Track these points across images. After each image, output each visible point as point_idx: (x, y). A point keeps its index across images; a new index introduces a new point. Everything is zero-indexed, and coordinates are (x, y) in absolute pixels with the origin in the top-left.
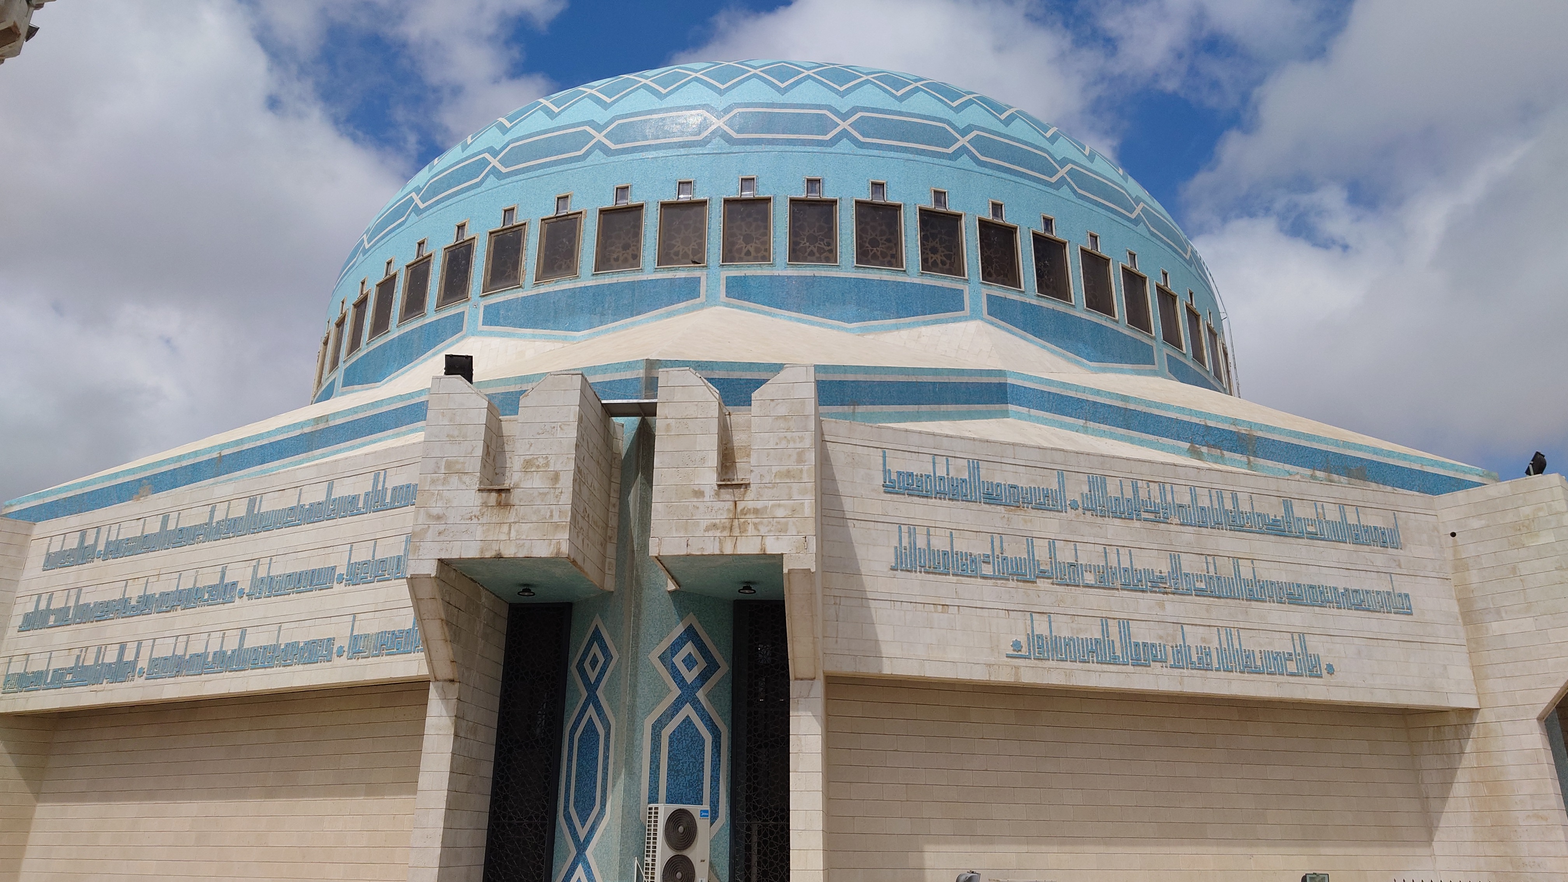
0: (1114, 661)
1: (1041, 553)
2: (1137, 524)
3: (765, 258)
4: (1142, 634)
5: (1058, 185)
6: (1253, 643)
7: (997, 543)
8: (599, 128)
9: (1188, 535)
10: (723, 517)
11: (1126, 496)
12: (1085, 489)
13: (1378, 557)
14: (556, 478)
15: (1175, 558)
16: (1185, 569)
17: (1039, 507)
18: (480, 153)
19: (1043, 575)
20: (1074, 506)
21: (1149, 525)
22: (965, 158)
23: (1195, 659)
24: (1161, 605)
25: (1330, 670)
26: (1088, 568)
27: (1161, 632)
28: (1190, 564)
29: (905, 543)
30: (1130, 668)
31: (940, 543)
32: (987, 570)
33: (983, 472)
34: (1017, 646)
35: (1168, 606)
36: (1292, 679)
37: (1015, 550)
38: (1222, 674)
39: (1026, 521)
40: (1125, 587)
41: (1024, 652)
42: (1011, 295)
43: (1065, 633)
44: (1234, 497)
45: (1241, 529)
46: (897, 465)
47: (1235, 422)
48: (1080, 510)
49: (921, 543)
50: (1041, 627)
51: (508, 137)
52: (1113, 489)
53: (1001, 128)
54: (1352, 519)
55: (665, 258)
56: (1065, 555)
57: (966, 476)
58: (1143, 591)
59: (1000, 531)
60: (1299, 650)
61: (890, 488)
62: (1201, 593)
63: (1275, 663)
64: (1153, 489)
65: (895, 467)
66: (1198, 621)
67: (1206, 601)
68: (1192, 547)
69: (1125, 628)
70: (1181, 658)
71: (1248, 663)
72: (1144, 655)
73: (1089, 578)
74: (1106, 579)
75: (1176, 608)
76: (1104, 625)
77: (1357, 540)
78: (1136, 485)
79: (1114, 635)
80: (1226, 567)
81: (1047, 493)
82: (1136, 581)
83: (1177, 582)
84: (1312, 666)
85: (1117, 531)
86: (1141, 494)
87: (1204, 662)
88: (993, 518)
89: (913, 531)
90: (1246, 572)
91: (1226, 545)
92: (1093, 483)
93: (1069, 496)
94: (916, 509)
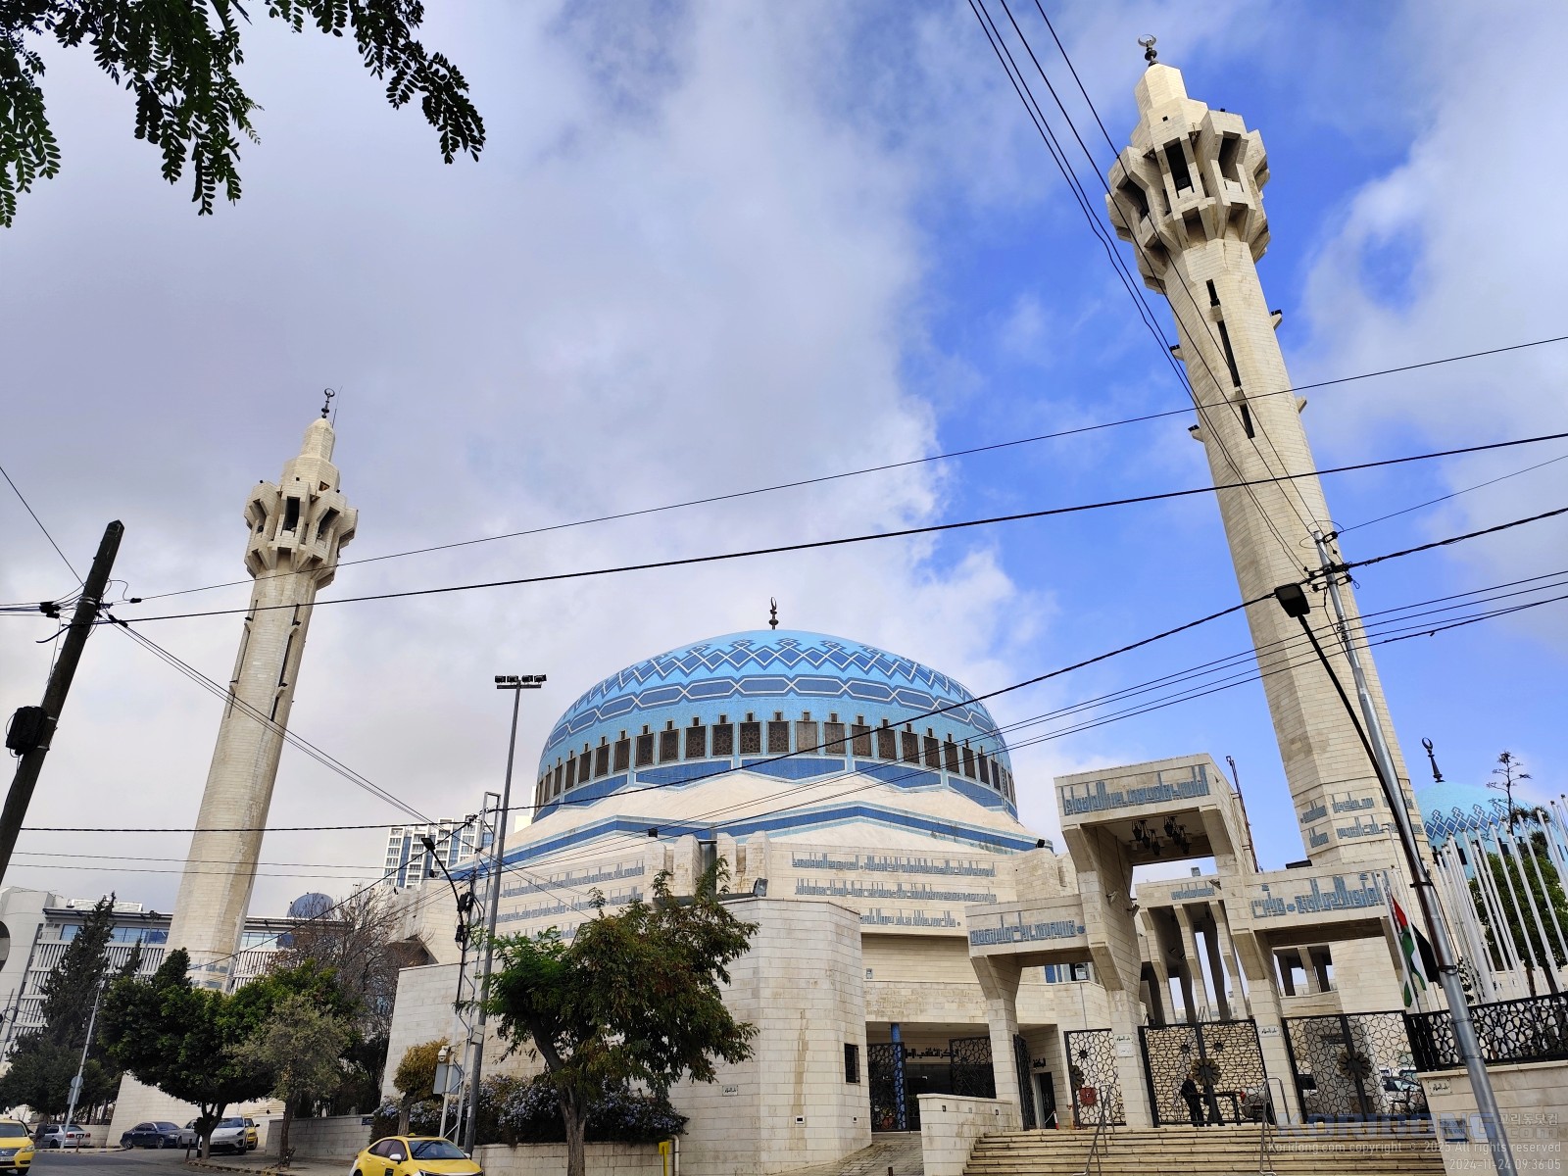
0: (874, 923)
1: (849, 886)
2: (885, 873)
3: (758, 750)
4: (884, 913)
5: (890, 703)
6: (928, 915)
7: (833, 883)
8: (684, 688)
9: (905, 876)
10: (738, 881)
11: (882, 863)
12: (866, 861)
13: (984, 881)
14: (687, 870)
15: (900, 886)
16: (903, 889)
17: (849, 869)
18: (629, 694)
19: (849, 893)
21: (890, 873)
22: (846, 696)
23: (905, 921)
24: (893, 902)
25: (959, 924)
26: (866, 890)
27: (892, 912)
28: (906, 887)
29: (800, 884)
30: (880, 925)
31: (812, 884)
32: (828, 892)
33: (828, 858)
35: (896, 902)
36: (943, 928)
37: (839, 885)
38: (915, 926)
39: (843, 874)
40: (880, 896)
42: (867, 760)
44: (925, 861)
45: (927, 872)
46: (797, 857)
47: (950, 822)
49: (805, 884)
51: (642, 688)
52: (877, 861)
53: (865, 677)
54: (974, 866)
55: (716, 753)
56: (857, 886)
57: (822, 860)
58: (886, 897)
59: (834, 878)
60: (946, 917)
61: (795, 865)
62: (909, 897)
63: (936, 922)
64: (893, 859)
65: (797, 858)
66: (907, 908)
67: (911, 900)
68: (907, 881)
69: (878, 911)
70: (900, 921)
71: (925, 922)
72: (885, 920)
73: (866, 894)
74: (872, 894)
75: (899, 903)
76: (871, 910)
77: (975, 874)
78: (885, 859)
79: (874, 914)
80: (920, 888)
81: (851, 864)
82: (884, 894)
83: (900, 893)
84: (951, 923)
85: (877, 876)
86: (888, 862)
87: (908, 923)
88: (831, 874)
89: (802, 880)
90: (928, 889)
91: (921, 879)
92: (869, 858)
93: (860, 864)
94: (804, 873)
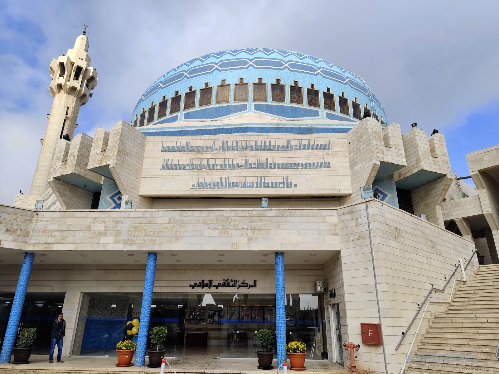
0: (223, 187)
1: (205, 163)
2: (236, 152)
3: (193, 107)
4: (232, 180)
6: (269, 180)
7: (192, 161)
9: (253, 153)
11: (234, 145)
12: (221, 145)
13: (320, 153)
14: (74, 157)
15: (247, 160)
16: (249, 162)
17: (206, 151)
19: (204, 168)
20: (217, 149)
21: (240, 152)
22: (251, 67)
23: (248, 185)
24: (240, 172)
25: (295, 185)
26: (218, 165)
27: (239, 180)
28: (252, 161)
29: (165, 163)
30: (227, 189)
31: (175, 163)
32: (188, 168)
33: (190, 144)
34: (193, 186)
35: (242, 172)
36: (281, 189)
37: (196, 162)
38: (257, 189)
39: (201, 155)
40: (230, 168)
41: (195, 187)
42: (263, 103)
43: (209, 181)
44: (270, 142)
45: (271, 150)
48: (218, 150)
49: (170, 163)
50: (201, 181)
52: (230, 144)
54: (312, 143)
55: (171, 112)
56: (212, 162)
57: (185, 146)
58: (235, 169)
59: (193, 158)
60: (285, 181)
61: (163, 150)
62: (253, 168)
63: (276, 185)
64: (243, 142)
65: (165, 145)
66: (251, 176)
67: (255, 170)
68: (252, 157)
69: (227, 179)
70: (244, 185)
71: (266, 186)
72: (232, 185)
73: (218, 167)
74: (223, 167)
75: (244, 172)
76: (221, 179)
77: (313, 149)
78: (237, 143)
79: (224, 181)
80: (263, 161)
81: (209, 147)
82: (232, 167)
83: (247, 166)
84: (289, 185)
85: (229, 155)
86: (239, 144)
87: (252, 186)
88: (192, 155)
89: (168, 160)
90: (270, 161)
91: (265, 155)
92: (223, 143)
93: (215, 147)
94: (169, 155)
